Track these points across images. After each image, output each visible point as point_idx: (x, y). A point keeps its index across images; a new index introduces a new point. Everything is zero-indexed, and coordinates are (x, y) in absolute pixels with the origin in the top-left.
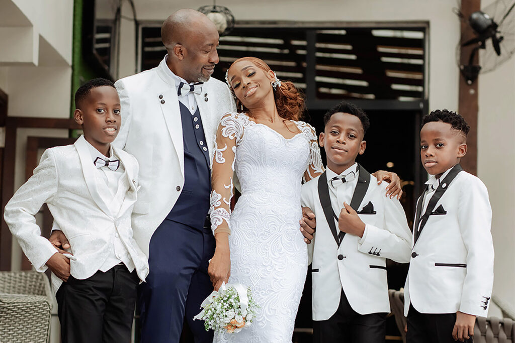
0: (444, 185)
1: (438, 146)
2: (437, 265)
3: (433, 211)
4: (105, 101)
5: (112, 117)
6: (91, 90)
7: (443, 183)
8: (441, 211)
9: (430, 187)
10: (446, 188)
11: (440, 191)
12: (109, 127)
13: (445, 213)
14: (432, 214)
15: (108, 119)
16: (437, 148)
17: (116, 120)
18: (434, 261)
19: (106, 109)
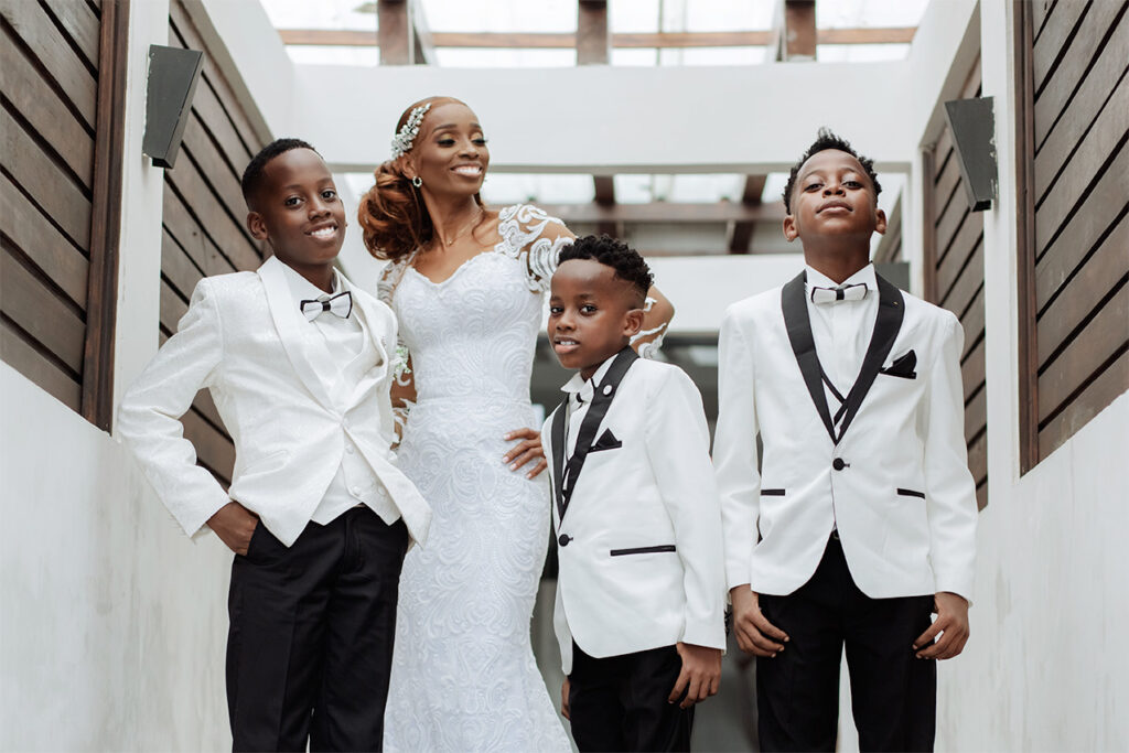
0: (607, 390)
1: (585, 310)
2: (614, 553)
3: (594, 444)
4: (297, 180)
5: (320, 206)
6: (266, 168)
7: (603, 385)
8: (609, 442)
9: (573, 397)
10: (613, 393)
11: (601, 403)
12: (318, 228)
13: (619, 444)
14: (591, 450)
15: (314, 213)
16: (583, 314)
17: (329, 210)
18: (606, 545)
19: (305, 196)
